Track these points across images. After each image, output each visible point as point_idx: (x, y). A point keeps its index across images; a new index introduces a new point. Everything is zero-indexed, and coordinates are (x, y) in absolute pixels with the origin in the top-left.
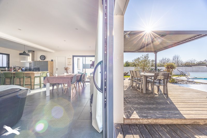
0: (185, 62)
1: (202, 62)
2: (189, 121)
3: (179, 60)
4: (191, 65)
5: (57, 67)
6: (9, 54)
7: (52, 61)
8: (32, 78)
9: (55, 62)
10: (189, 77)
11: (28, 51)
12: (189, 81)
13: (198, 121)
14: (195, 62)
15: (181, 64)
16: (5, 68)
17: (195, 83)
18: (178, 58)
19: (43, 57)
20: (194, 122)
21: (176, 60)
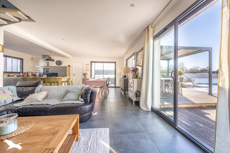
0: (190, 69)
1: (205, 69)
2: (197, 105)
3: (184, 66)
4: (195, 72)
5: (74, 73)
6: (23, 59)
7: (69, 66)
8: (59, 83)
9: (72, 68)
10: (195, 83)
11: (43, 55)
12: (195, 86)
13: (202, 105)
14: (199, 69)
15: (186, 71)
16: (19, 73)
17: (199, 87)
18: (183, 65)
19: (59, 63)
20: (200, 106)
21: (182, 66)
